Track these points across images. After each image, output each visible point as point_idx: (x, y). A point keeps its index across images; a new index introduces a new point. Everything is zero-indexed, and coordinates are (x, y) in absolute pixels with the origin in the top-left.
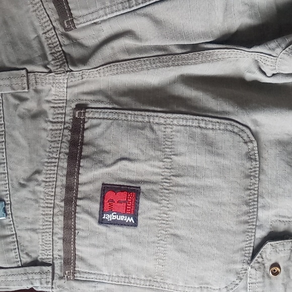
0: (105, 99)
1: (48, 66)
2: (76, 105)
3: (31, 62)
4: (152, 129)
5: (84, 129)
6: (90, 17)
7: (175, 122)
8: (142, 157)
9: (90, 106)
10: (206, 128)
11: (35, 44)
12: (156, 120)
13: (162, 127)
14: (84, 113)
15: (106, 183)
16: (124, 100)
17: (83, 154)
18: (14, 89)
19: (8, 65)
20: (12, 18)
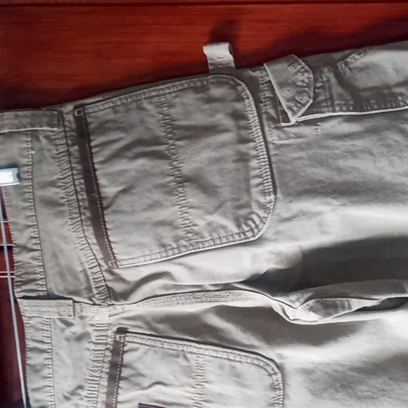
0: (143, 326)
1: (93, 299)
2: (118, 329)
3: (77, 293)
4: (185, 357)
5: (124, 352)
6: (132, 261)
7: (207, 353)
8: (176, 383)
9: (130, 330)
10: (234, 361)
11: (81, 276)
12: (190, 349)
13: (195, 356)
14: (124, 337)
15: (142, 403)
16: (161, 327)
17: (122, 375)
18: (61, 315)
19: (56, 293)
20: (61, 251)
